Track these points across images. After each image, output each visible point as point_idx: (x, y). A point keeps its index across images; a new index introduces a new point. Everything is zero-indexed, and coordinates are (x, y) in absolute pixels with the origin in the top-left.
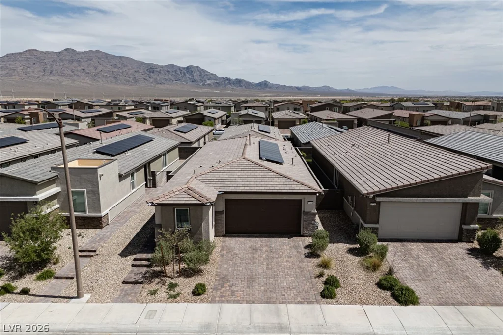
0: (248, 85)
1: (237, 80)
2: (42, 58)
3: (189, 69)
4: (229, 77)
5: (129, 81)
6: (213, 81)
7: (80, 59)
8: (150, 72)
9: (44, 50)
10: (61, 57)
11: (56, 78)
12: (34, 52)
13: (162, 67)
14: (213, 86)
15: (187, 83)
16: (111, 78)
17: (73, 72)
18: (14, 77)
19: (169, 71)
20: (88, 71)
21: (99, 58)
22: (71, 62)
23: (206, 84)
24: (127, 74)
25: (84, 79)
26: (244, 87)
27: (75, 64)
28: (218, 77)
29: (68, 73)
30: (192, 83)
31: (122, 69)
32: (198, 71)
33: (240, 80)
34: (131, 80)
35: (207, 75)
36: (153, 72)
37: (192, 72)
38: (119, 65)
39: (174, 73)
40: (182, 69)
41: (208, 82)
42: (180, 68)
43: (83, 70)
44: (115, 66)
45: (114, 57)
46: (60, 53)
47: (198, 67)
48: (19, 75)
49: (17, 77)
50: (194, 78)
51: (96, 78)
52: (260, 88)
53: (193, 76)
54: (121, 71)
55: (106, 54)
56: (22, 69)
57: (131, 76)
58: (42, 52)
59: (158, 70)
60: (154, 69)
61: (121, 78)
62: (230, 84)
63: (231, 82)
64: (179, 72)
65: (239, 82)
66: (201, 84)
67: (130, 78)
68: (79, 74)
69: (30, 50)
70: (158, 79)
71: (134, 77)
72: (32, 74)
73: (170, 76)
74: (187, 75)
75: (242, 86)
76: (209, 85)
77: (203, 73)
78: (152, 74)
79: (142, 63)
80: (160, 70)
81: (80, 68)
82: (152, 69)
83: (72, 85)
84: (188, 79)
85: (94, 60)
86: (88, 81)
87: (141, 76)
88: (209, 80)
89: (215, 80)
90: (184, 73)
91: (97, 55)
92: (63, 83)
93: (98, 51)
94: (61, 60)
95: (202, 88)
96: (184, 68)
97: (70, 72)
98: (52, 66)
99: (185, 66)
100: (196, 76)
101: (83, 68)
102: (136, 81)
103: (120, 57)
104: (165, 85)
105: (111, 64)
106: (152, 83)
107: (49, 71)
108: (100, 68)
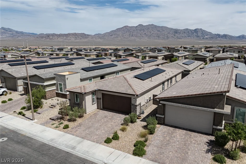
0: (231, 38)
1: (224, 35)
2: (129, 29)
3: (196, 31)
4: (219, 34)
5: (165, 38)
6: (209, 36)
7: (144, 29)
8: (175, 33)
9: (131, 26)
10: (137, 28)
11: (134, 38)
12: (127, 27)
13: (181, 30)
14: (209, 39)
15: (194, 38)
16: (156, 37)
17: (141, 35)
18: (118, 38)
19: (185, 32)
20: (147, 34)
21: (153, 28)
22: (140, 30)
23: (205, 38)
24: (164, 35)
25: (145, 38)
26: (228, 39)
27: (142, 31)
28: (212, 34)
29: (139, 35)
30: (197, 38)
31: (162, 32)
32: (201, 31)
33: (226, 35)
34: (166, 37)
35: (206, 33)
36: (177, 33)
37: (197, 32)
38: (161, 31)
39: (187, 33)
40: (192, 31)
41: (206, 37)
42: (191, 30)
43: (145, 34)
44: (159, 31)
45: (159, 27)
46: (137, 26)
47: (201, 29)
48: (120, 37)
49: (120, 38)
50: (198, 35)
51: (150, 37)
52: (239, 39)
53: (198, 34)
54: (161, 33)
55: (156, 26)
56: (122, 35)
57: (166, 36)
58: (130, 27)
59: (179, 32)
60: (177, 32)
61: (161, 36)
62: (219, 37)
63: (220, 36)
64: (190, 32)
65: (225, 36)
66: (202, 38)
67: (165, 36)
68: (143, 35)
69: (125, 26)
70: (179, 36)
71: (167, 36)
72: (125, 37)
73: (185, 34)
74: (195, 34)
75: (227, 38)
76: (207, 38)
77: (203, 32)
78: (176, 34)
79: (172, 29)
80: (180, 32)
81: (143, 33)
82: (176, 31)
83: (140, 41)
84: (195, 36)
85: (150, 29)
86: (147, 39)
87: (170, 35)
88: (206, 35)
89: (211, 35)
90: (193, 33)
91: (152, 26)
92: (136, 40)
93: (152, 25)
94: (137, 30)
95: (201, 40)
96: (193, 30)
97: (140, 35)
98: (133, 32)
99: (194, 29)
100: (200, 34)
101: (145, 33)
102: (168, 38)
103: (162, 27)
104: (182, 39)
105: (157, 30)
106: (175, 38)
107: (132, 35)
108: (152, 32)
